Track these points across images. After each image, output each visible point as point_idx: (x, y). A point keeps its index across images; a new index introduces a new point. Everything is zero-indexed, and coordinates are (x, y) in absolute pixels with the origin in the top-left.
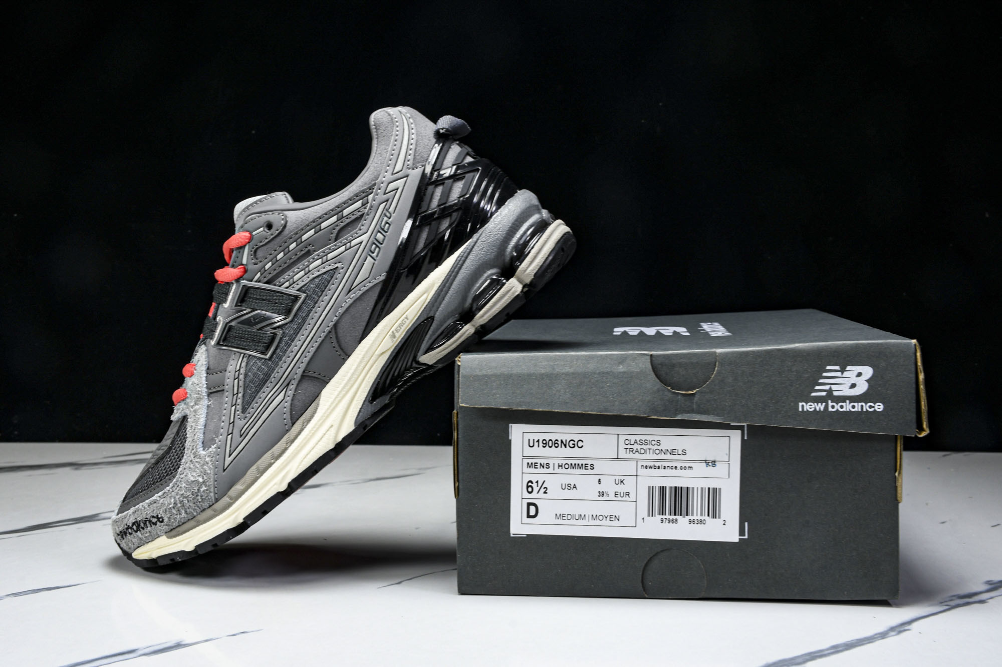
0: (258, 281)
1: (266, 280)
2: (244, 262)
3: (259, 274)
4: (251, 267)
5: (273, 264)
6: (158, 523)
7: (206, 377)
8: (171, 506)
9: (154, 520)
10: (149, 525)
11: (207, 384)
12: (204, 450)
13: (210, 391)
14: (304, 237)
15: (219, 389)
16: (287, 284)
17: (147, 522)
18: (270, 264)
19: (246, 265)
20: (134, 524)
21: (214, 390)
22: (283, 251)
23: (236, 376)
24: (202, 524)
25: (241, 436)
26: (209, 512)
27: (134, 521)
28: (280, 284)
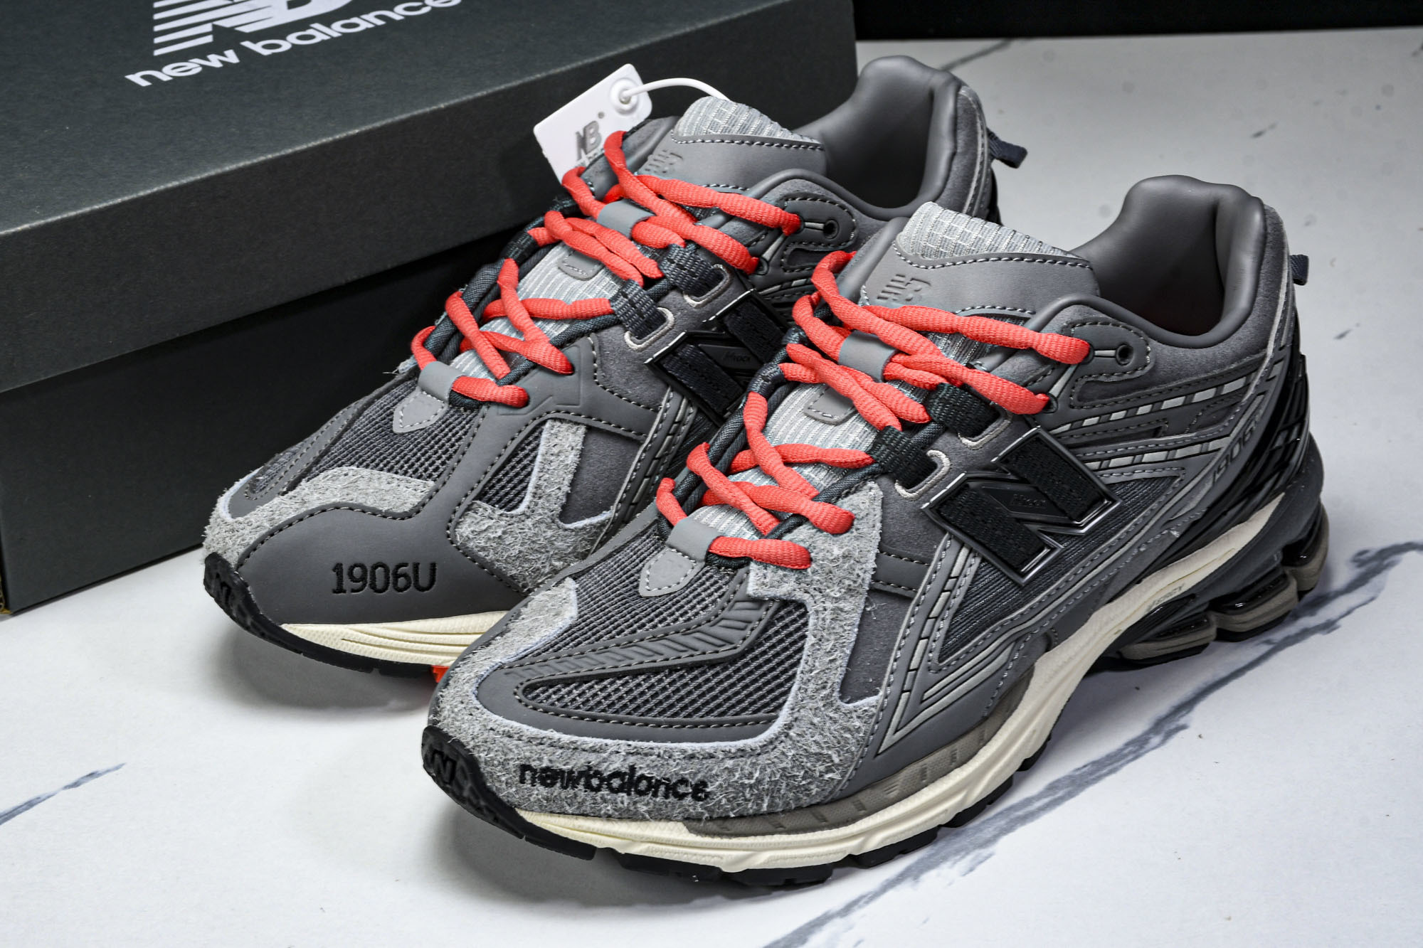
0: (1057, 437)
1: (1072, 441)
2: (1055, 391)
3: (1067, 427)
4: (1059, 406)
5: (1099, 423)
6: (689, 799)
7: (877, 555)
8: (746, 781)
9: (682, 789)
10: (660, 793)
11: (874, 569)
12: (841, 698)
13: (879, 586)
14: (1167, 404)
15: (900, 591)
16: (1095, 465)
17: (662, 788)
18: (1095, 420)
19: (1056, 399)
20: (617, 774)
21: (888, 588)
22: (1127, 409)
23: (949, 585)
24: (780, 833)
25: (922, 702)
26: (807, 819)
27: (623, 770)
28: (1084, 458)
